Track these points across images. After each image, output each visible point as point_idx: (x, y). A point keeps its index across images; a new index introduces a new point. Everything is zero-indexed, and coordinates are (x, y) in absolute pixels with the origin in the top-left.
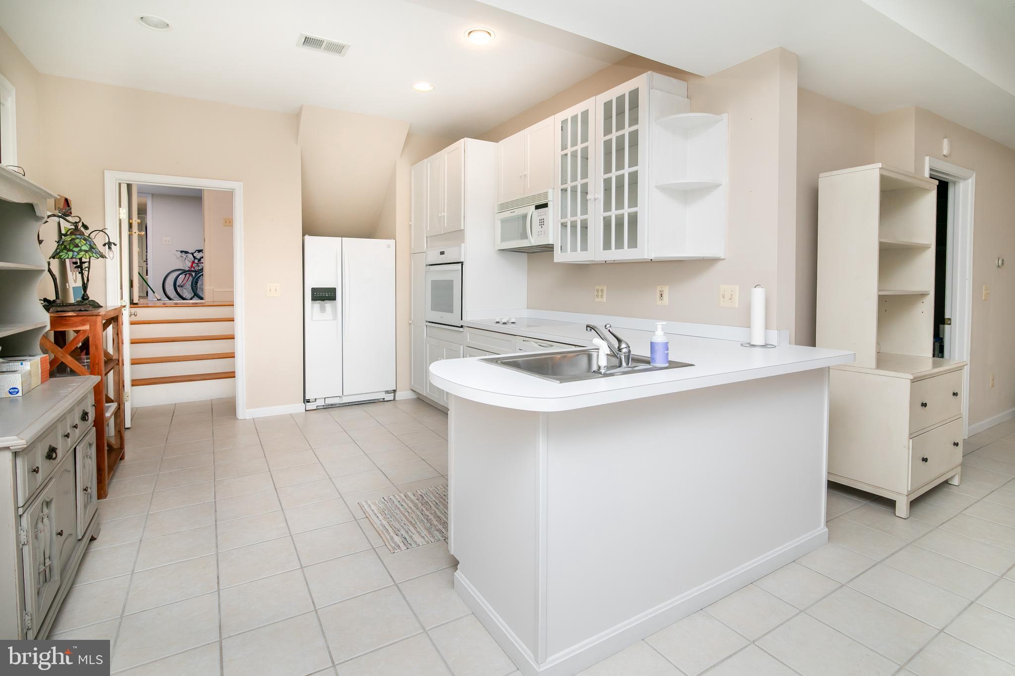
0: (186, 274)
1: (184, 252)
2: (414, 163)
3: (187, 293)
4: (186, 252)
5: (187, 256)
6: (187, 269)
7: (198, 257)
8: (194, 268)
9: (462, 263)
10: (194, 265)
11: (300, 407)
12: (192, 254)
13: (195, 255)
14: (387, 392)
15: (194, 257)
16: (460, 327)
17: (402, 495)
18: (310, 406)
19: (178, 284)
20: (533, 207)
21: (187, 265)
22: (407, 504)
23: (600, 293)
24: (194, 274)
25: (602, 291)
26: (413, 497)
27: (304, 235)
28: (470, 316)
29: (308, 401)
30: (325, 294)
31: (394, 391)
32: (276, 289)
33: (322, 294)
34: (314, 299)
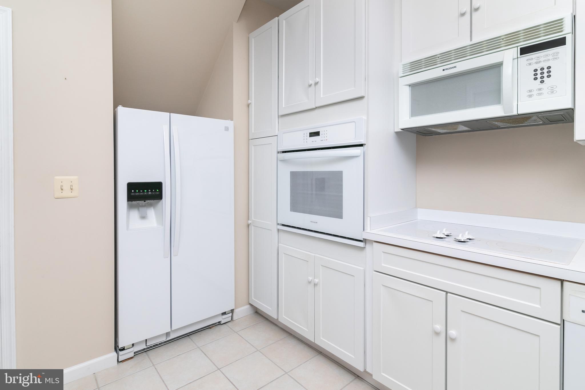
9: (361, 145)
11: (111, 359)
14: (224, 314)
16: (360, 241)
18: (124, 355)
27: (116, 106)
29: (123, 349)
30: (148, 191)
31: (232, 311)
32: (71, 186)
33: (143, 192)
34: (131, 198)
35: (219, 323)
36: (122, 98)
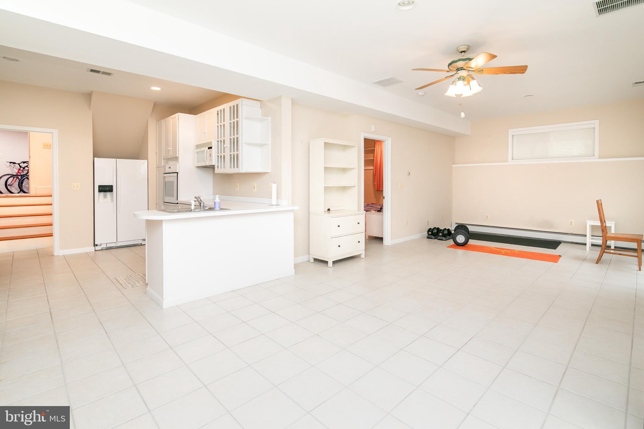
0: (14, 177)
1: (12, 162)
2: (158, 121)
3: (15, 189)
5: (15, 166)
6: (15, 174)
7: (23, 166)
8: (20, 173)
9: (177, 173)
10: (20, 171)
11: (92, 249)
12: (19, 164)
13: (21, 165)
16: (176, 204)
17: (137, 274)
18: (97, 248)
19: (8, 184)
20: (207, 148)
21: (15, 171)
22: (138, 277)
24: (20, 177)
25: (237, 186)
26: (141, 275)
27: (94, 157)
28: (181, 199)
29: (97, 246)
32: (77, 186)
33: (105, 189)
34: (100, 191)
35: (141, 245)
36: (96, 155)
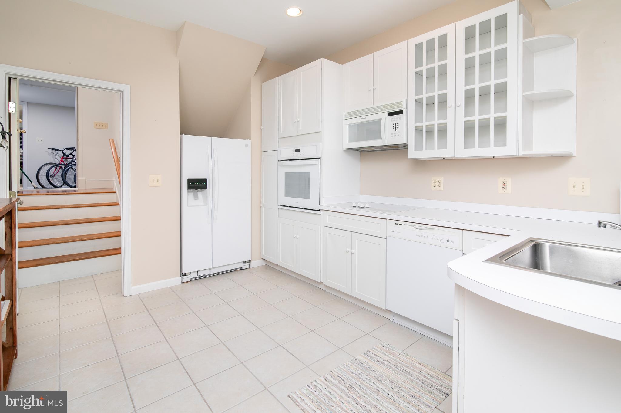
0: (57, 167)
1: (55, 149)
2: (264, 81)
3: (58, 181)
4: (57, 150)
5: (57, 153)
6: (58, 163)
7: (67, 154)
8: (63, 162)
9: (319, 159)
10: (63, 160)
12: (62, 151)
13: (64, 152)
14: (245, 262)
15: (64, 154)
16: (318, 211)
18: (185, 279)
19: (50, 175)
20: (386, 114)
21: (57, 160)
23: (437, 183)
24: (63, 167)
25: (439, 182)
27: (181, 134)
28: (328, 202)
29: (184, 275)
30: (199, 184)
31: (250, 261)
32: (158, 180)
33: (196, 184)
34: (190, 188)
35: (242, 269)
36: (185, 129)
